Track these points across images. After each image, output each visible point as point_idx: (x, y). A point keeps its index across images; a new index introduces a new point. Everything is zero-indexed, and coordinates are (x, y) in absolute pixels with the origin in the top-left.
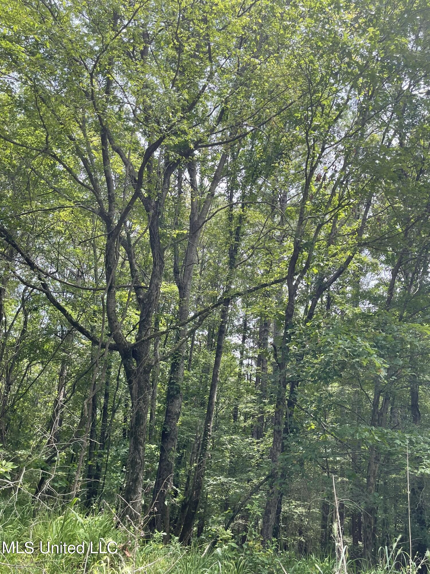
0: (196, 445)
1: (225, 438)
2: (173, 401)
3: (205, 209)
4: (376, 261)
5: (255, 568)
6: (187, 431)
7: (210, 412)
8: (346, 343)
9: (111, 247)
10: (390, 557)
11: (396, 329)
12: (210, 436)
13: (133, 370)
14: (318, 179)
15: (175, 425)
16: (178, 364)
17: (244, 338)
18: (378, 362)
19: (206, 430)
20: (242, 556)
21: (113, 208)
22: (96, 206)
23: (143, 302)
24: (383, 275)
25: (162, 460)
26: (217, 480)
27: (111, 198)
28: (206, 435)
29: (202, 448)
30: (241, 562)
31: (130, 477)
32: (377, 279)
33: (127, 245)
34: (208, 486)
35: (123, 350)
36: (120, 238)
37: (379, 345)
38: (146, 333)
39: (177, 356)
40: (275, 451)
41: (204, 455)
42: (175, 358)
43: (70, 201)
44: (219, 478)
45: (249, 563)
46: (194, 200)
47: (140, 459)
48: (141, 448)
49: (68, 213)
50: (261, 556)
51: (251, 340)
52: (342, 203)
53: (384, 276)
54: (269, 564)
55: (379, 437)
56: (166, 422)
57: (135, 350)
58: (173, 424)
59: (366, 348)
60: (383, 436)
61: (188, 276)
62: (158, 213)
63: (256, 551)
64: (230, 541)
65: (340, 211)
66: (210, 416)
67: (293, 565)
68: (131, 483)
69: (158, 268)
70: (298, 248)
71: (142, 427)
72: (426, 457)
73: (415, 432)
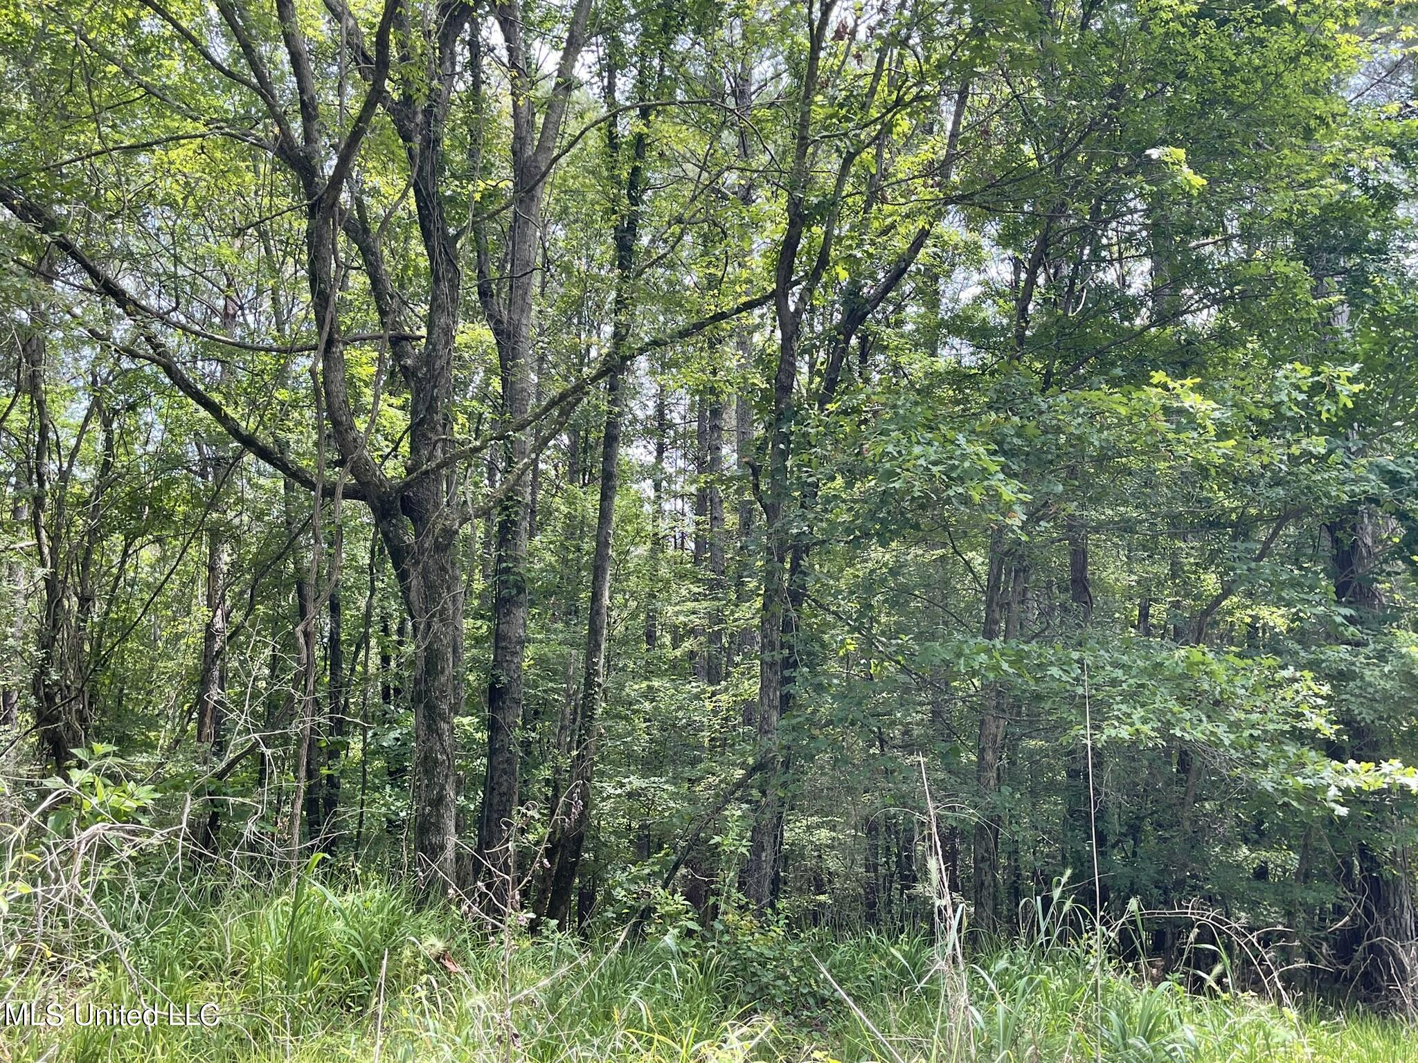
0: (568, 710)
1: (634, 688)
2: (509, 613)
3: (550, 126)
4: (975, 236)
5: (745, 969)
6: (543, 678)
7: (595, 632)
8: (931, 450)
9: (320, 237)
10: (1048, 919)
11: (1044, 406)
12: (599, 685)
13: (408, 546)
14: (839, 35)
15: (519, 667)
16: (514, 523)
17: (661, 449)
18: (1008, 491)
19: (590, 673)
20: (714, 947)
21: (317, 135)
22: (267, 130)
23: (414, 374)
24: (992, 273)
25: (493, 750)
26: (622, 785)
27: (308, 109)
28: (589, 684)
29: (584, 716)
30: (710, 960)
31: (423, 796)
32: (980, 283)
33: (359, 231)
34: (603, 800)
35: (378, 498)
36: (342, 212)
37: (1006, 447)
38: (431, 453)
39: (510, 503)
40: (766, 708)
41: (588, 731)
42: (506, 508)
43: (195, 119)
44: (627, 780)
45: (731, 960)
46: (520, 103)
47: (444, 751)
48: (445, 726)
49: (190, 154)
50: (757, 945)
51: (680, 453)
52: (905, 94)
53: (995, 275)
54: (774, 959)
55: (1011, 663)
56: (497, 663)
57: (408, 496)
58: (513, 667)
59: (980, 459)
60: (1018, 659)
61: (520, 302)
62: (432, 142)
63: (744, 935)
64: (682, 917)
65: (898, 116)
66: (596, 641)
67: (829, 955)
68: (428, 809)
69: (445, 287)
70: (799, 218)
71: (443, 679)
72: (1118, 698)
73: (1092, 643)
